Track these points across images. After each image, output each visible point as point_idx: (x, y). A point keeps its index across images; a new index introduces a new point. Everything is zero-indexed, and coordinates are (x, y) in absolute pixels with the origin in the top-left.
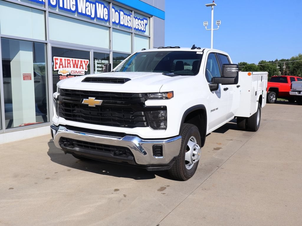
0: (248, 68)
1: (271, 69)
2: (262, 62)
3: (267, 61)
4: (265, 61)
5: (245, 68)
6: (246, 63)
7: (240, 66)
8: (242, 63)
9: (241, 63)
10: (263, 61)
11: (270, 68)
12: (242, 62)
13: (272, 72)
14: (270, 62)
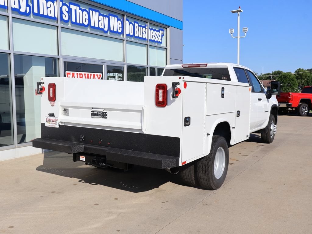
0: (283, 77)
1: (309, 78)
2: (299, 71)
3: (304, 69)
4: (303, 69)
5: (279, 77)
6: (281, 72)
7: (275, 75)
8: (277, 72)
9: (275, 72)
10: (300, 69)
11: (308, 76)
12: (277, 70)
13: (310, 81)
14: (308, 70)
